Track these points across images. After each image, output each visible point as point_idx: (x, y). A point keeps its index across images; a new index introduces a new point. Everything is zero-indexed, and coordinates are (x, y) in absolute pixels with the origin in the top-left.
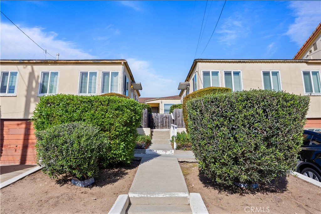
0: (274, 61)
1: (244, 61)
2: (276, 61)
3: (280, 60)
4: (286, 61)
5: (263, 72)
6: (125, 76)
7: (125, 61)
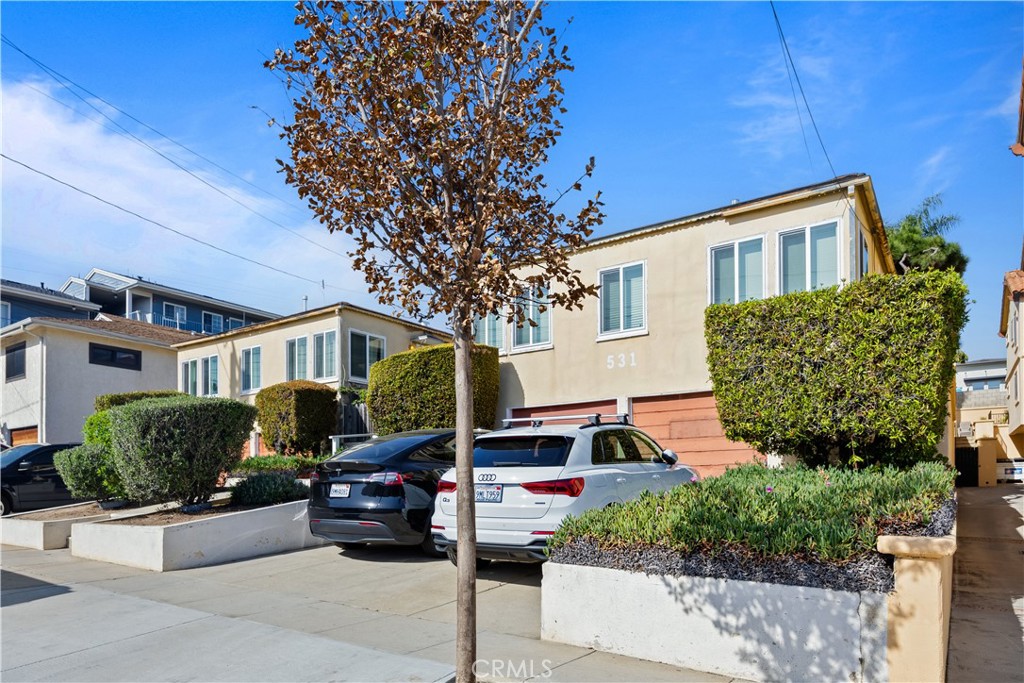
3: (643, 228)
4: (660, 228)
5: (601, 273)
6: (353, 335)
7: (340, 307)
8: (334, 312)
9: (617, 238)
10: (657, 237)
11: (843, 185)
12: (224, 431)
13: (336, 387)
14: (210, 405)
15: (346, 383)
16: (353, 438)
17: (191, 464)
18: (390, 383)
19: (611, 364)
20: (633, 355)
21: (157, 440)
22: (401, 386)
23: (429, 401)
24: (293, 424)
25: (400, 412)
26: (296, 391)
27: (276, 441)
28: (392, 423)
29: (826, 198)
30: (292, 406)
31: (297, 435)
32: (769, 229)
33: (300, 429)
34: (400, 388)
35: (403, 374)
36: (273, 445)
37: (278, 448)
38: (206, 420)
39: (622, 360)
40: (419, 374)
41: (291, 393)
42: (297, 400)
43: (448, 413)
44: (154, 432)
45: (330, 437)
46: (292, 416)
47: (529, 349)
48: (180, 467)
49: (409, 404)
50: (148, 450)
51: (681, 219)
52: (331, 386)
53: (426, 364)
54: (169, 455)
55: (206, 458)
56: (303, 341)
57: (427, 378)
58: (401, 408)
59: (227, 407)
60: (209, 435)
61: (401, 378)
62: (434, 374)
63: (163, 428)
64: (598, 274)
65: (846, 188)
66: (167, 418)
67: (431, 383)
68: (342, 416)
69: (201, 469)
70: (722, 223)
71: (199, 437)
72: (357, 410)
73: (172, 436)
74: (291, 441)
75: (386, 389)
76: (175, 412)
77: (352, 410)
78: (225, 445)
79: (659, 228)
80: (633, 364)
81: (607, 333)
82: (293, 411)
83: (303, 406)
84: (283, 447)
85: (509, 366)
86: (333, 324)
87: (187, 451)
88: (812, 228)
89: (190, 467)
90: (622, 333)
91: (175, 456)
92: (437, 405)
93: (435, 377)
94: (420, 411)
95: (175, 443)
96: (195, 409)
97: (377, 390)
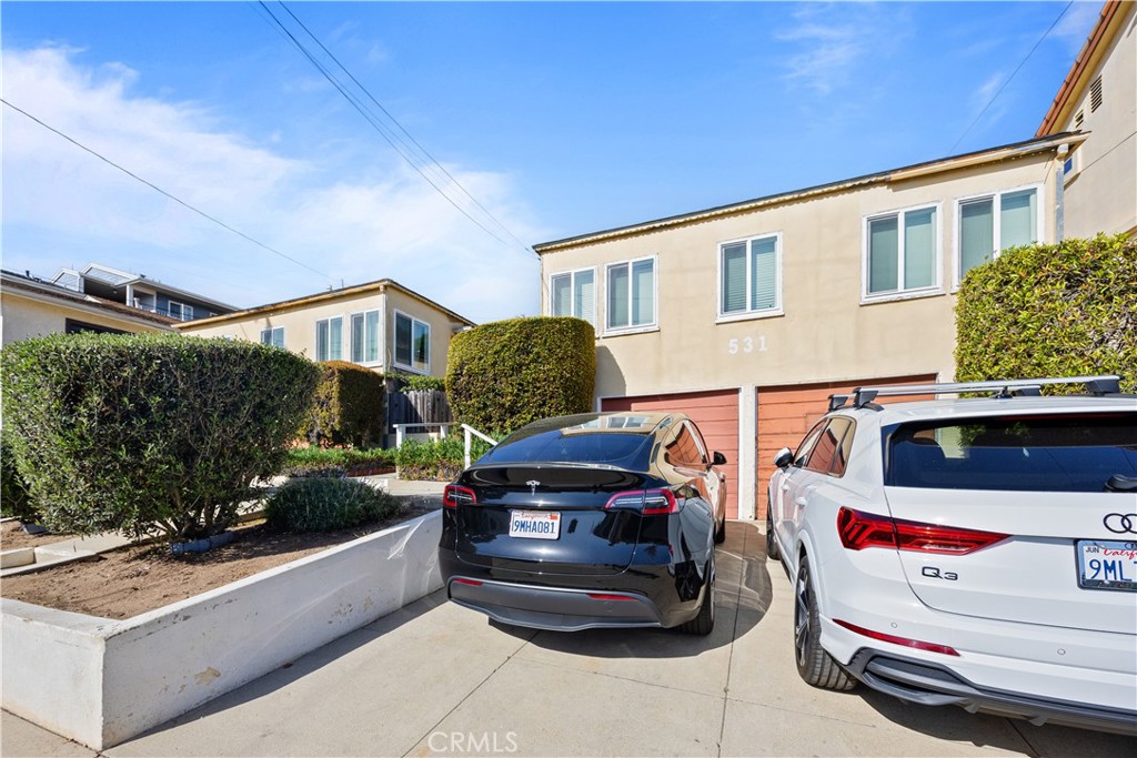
0: (760, 203)
1: (663, 224)
2: (767, 202)
3: (782, 195)
5: (723, 246)
6: (398, 316)
7: (386, 283)
8: (378, 289)
9: (747, 206)
10: (795, 206)
11: (1056, 142)
12: (261, 405)
13: (381, 371)
14: (233, 351)
15: (392, 368)
16: (416, 428)
17: (189, 467)
18: (480, 359)
19: (733, 348)
20: (762, 338)
21: (104, 419)
22: (495, 363)
23: (529, 383)
24: (335, 411)
25: (491, 395)
26: (340, 371)
27: (311, 431)
28: (479, 409)
29: (1025, 160)
30: (334, 389)
31: (340, 423)
32: (946, 197)
33: (344, 416)
34: (494, 364)
35: (498, 347)
36: (308, 436)
37: (314, 439)
38: (224, 380)
39: (749, 344)
40: (518, 348)
41: (333, 373)
42: (341, 382)
43: (551, 398)
44: (95, 399)
45: (395, 426)
46: (334, 400)
47: (628, 332)
48: (163, 477)
49: (503, 386)
50: (81, 437)
51: (831, 185)
52: (376, 370)
53: (528, 337)
54: (136, 448)
55: (222, 455)
56: (338, 323)
57: (528, 355)
58: (494, 391)
59: (268, 358)
60: (230, 411)
61: (495, 353)
62: (536, 350)
63: (122, 391)
64: (719, 247)
65: (1056, 147)
66: (128, 372)
67: (534, 361)
68: (387, 405)
69: (212, 476)
70: (883, 189)
71: (207, 415)
72: (406, 398)
73: (143, 410)
74: (333, 431)
75: (474, 366)
76: (150, 359)
77: (399, 398)
78: (263, 431)
79: (801, 196)
80: (763, 349)
81: (729, 313)
82: (335, 395)
83: (348, 389)
84: (319, 436)
85: (604, 349)
86: (377, 303)
87: (181, 442)
88: (1002, 195)
89: (187, 473)
90: (749, 313)
91: (150, 451)
92: (539, 388)
93: (538, 353)
94: (517, 395)
95: (150, 425)
96: (200, 356)
97: (462, 368)
